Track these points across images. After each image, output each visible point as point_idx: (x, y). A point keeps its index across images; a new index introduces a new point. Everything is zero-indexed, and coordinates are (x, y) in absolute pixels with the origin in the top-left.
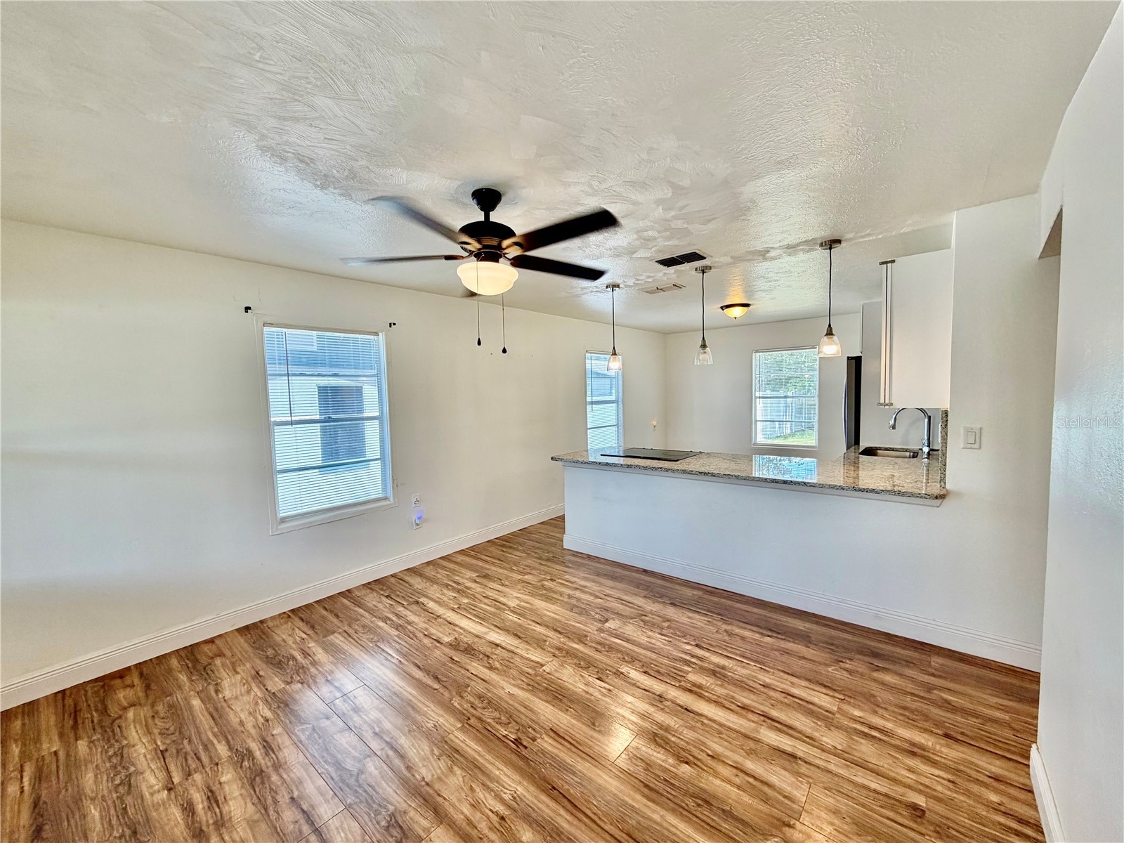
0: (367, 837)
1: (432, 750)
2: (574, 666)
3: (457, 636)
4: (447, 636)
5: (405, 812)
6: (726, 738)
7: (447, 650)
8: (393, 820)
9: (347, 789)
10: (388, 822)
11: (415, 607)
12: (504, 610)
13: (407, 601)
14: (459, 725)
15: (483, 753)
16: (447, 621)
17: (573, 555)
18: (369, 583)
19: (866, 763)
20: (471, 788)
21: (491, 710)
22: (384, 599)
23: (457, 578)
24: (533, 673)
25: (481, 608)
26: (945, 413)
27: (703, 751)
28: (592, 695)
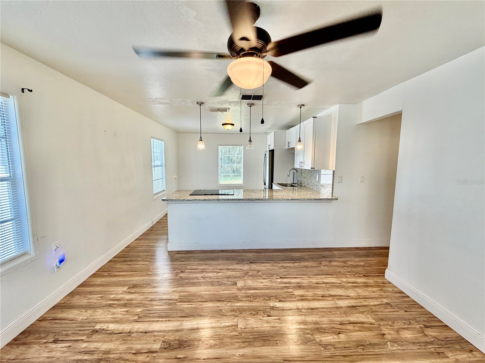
2: (250, 316)
3: (162, 339)
4: (154, 344)
6: (334, 313)
7: (166, 354)
11: (96, 337)
12: (175, 303)
13: (83, 335)
16: (142, 332)
17: (178, 253)
18: (15, 339)
19: (365, 296)
22: (53, 346)
23: (113, 296)
24: (237, 334)
25: (157, 310)
26: (334, 171)
27: (336, 324)
28: (276, 327)
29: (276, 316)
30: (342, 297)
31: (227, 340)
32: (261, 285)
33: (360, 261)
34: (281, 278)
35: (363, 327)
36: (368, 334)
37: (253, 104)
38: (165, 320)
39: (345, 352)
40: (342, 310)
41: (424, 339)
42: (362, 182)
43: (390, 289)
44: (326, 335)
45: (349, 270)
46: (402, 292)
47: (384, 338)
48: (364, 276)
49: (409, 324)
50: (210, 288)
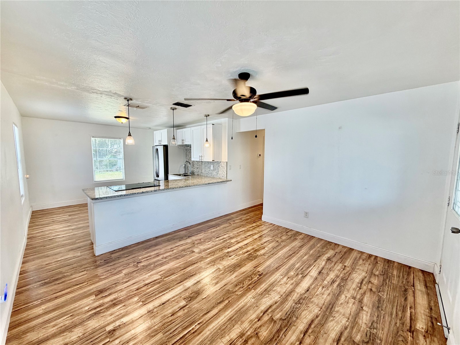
0: (306, 308)
1: (267, 297)
2: (221, 261)
3: (181, 298)
5: (294, 300)
7: (194, 302)
8: (298, 303)
9: (290, 321)
10: (299, 304)
14: (253, 290)
15: (265, 283)
20: (281, 285)
21: (244, 282)
23: (86, 308)
24: (223, 271)
25: (152, 291)
26: (227, 162)
27: (260, 245)
28: (238, 259)
29: (234, 255)
30: (253, 235)
31: (222, 276)
32: (210, 246)
33: (247, 216)
34: (217, 238)
35: (270, 242)
36: (273, 243)
37: (176, 109)
38: (168, 291)
39: (272, 253)
40: (258, 239)
41: (289, 237)
42: (240, 168)
43: (267, 224)
44: (260, 251)
45: (246, 222)
46: (272, 224)
47: (279, 242)
48: (254, 222)
49: (282, 234)
50: (178, 261)
